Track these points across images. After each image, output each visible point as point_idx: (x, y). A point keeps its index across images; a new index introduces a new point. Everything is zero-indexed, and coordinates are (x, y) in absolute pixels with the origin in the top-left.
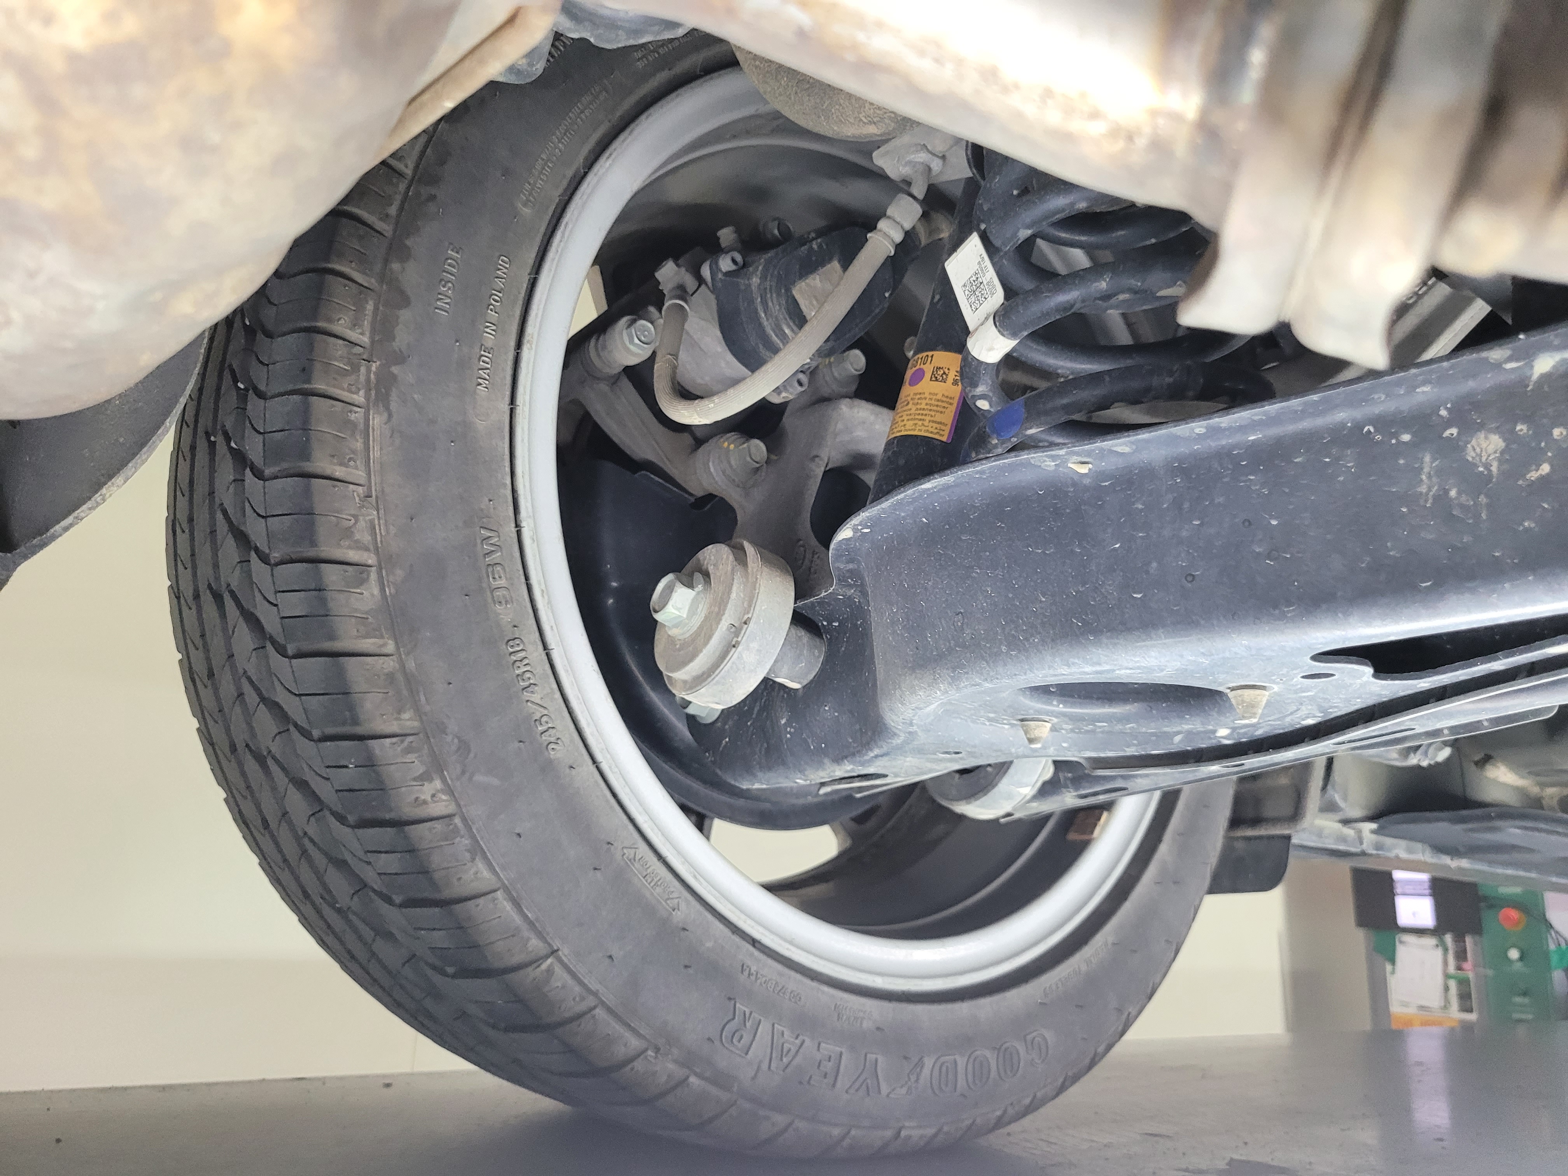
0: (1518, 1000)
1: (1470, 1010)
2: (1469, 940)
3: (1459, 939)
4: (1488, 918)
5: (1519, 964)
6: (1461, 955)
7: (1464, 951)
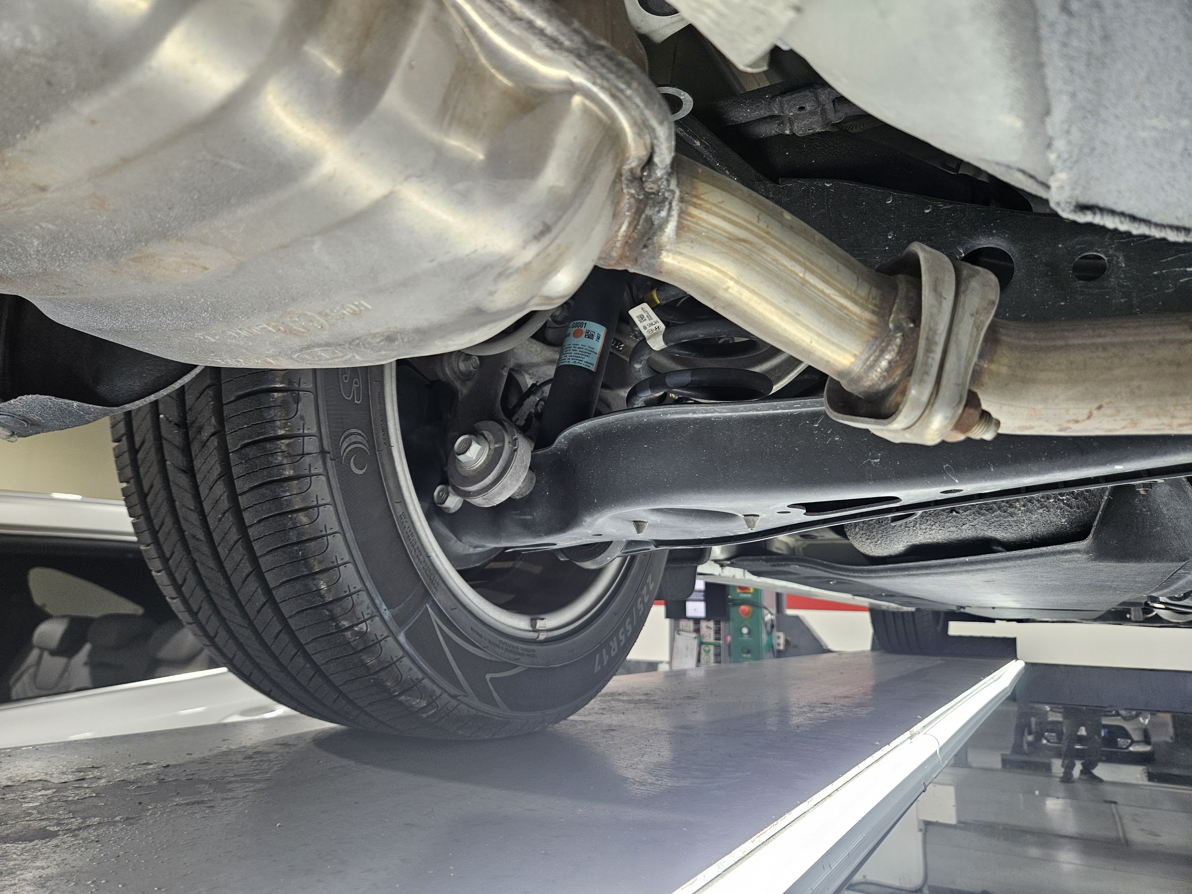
0: (745, 655)
1: (720, 662)
2: (722, 625)
3: (717, 623)
4: (733, 611)
5: (746, 636)
6: (717, 632)
7: (719, 630)
